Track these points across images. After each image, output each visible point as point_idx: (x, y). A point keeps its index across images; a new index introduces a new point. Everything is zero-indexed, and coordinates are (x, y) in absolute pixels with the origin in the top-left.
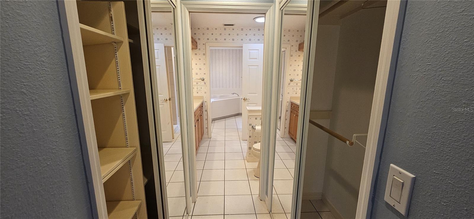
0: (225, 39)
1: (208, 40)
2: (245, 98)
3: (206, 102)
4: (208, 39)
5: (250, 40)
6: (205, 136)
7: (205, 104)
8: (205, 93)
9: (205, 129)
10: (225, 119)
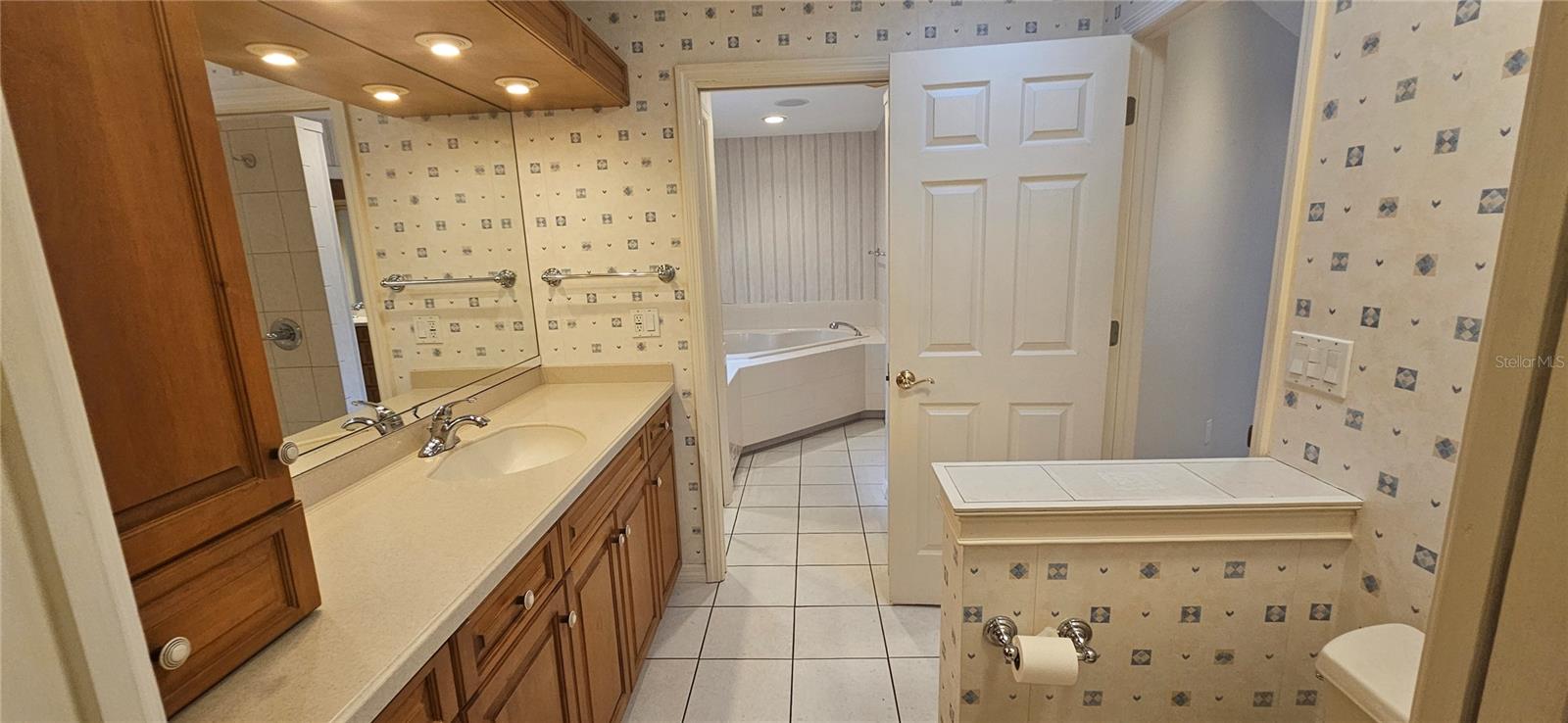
0: (784, 40)
1: (687, 52)
2: (907, 375)
3: (687, 394)
4: (687, 44)
5: (931, 33)
6: (689, 570)
7: (687, 405)
8: (683, 345)
9: (686, 533)
10: (798, 443)
